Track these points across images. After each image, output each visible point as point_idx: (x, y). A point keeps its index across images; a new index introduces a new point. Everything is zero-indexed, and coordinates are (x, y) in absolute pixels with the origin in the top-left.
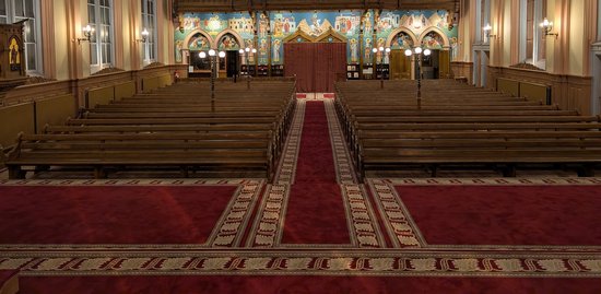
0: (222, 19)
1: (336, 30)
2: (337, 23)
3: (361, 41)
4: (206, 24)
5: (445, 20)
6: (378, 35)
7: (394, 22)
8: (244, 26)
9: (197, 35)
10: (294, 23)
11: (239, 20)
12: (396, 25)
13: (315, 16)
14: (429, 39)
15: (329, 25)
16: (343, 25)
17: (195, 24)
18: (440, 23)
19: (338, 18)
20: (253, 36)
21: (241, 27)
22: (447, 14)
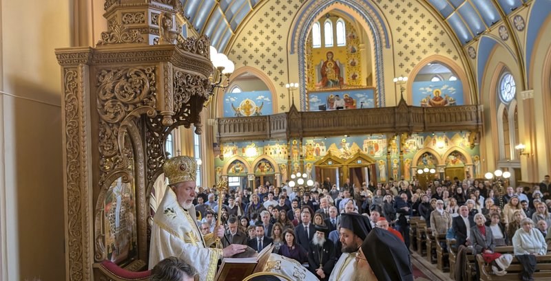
0: (257, 146)
1: (364, 152)
2: (365, 146)
3: (388, 161)
4: (243, 151)
5: (467, 139)
6: (404, 155)
7: (418, 143)
8: (278, 151)
9: (234, 162)
10: (324, 148)
11: (273, 147)
12: (421, 146)
13: (344, 140)
14: (452, 158)
15: (358, 148)
16: (371, 147)
17: (234, 152)
18: (462, 143)
19: (366, 141)
20: (286, 161)
21: (275, 152)
22: (468, 135)
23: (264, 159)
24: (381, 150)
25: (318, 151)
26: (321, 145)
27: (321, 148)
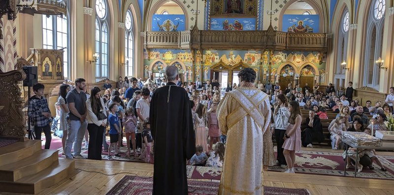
0: (173, 53)
1: (245, 62)
2: (246, 58)
3: (261, 69)
4: (164, 56)
5: (317, 58)
6: (272, 66)
7: (283, 58)
8: (186, 58)
9: (157, 63)
10: (218, 57)
11: (184, 54)
12: (285, 60)
13: (232, 52)
14: (306, 70)
15: (241, 58)
16: (249, 59)
17: (157, 56)
18: (314, 60)
19: (246, 54)
20: (192, 64)
21: (185, 58)
22: (319, 54)
23: (177, 62)
24: (256, 61)
25: (213, 59)
26: (216, 55)
27: (216, 57)
